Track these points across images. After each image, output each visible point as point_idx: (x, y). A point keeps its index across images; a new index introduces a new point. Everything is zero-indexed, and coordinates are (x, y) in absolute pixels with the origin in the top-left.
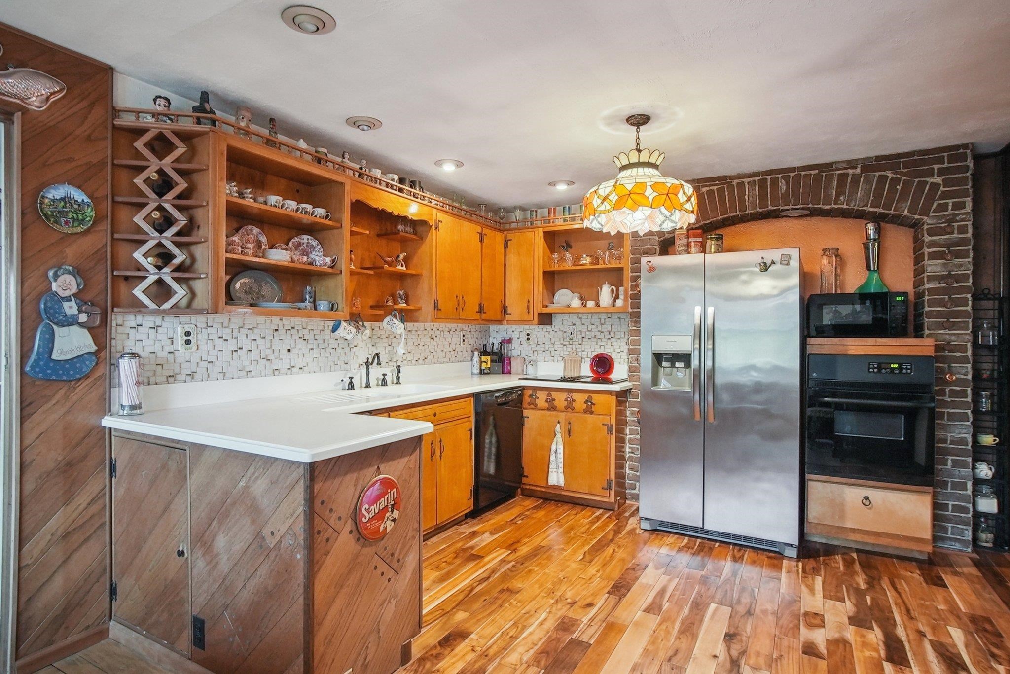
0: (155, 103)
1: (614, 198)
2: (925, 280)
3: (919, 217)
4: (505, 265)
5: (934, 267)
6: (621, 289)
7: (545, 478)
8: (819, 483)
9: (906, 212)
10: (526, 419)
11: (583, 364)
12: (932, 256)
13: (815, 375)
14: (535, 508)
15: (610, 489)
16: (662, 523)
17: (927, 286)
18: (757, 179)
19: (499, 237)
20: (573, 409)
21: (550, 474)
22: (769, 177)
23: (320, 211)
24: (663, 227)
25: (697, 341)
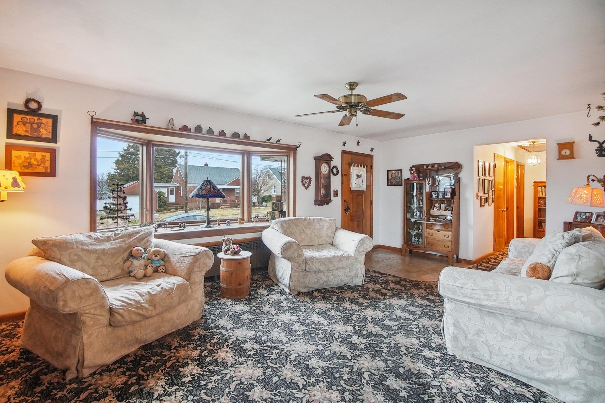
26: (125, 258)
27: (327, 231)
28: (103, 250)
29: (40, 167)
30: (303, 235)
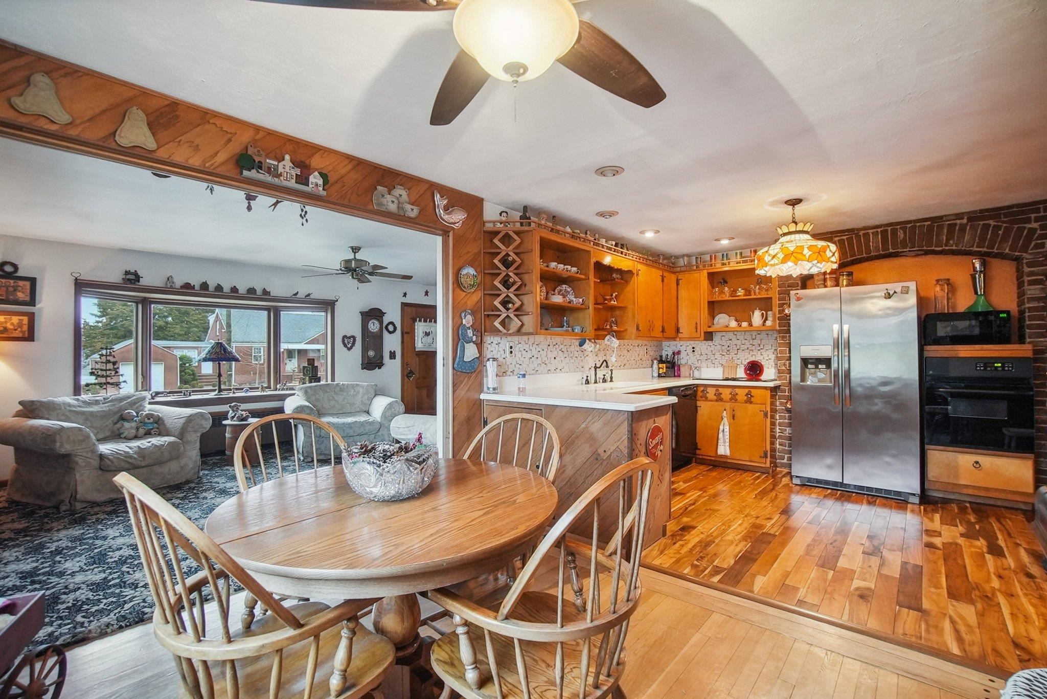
0: (501, 216)
1: (781, 256)
2: (1026, 300)
3: (1018, 254)
4: (677, 298)
5: (1033, 291)
6: (769, 313)
7: (715, 449)
8: (937, 451)
9: (1007, 251)
10: (699, 408)
11: (738, 369)
12: (1031, 283)
13: (931, 372)
14: (708, 470)
15: (766, 457)
16: (809, 480)
17: (1027, 305)
18: (879, 230)
19: (673, 278)
20: (736, 400)
21: (719, 446)
22: (889, 229)
23: (575, 269)
24: (811, 271)
25: (836, 350)
26: (116, 421)
27: (362, 397)
28: (92, 412)
29: (17, 332)
30: (332, 403)
